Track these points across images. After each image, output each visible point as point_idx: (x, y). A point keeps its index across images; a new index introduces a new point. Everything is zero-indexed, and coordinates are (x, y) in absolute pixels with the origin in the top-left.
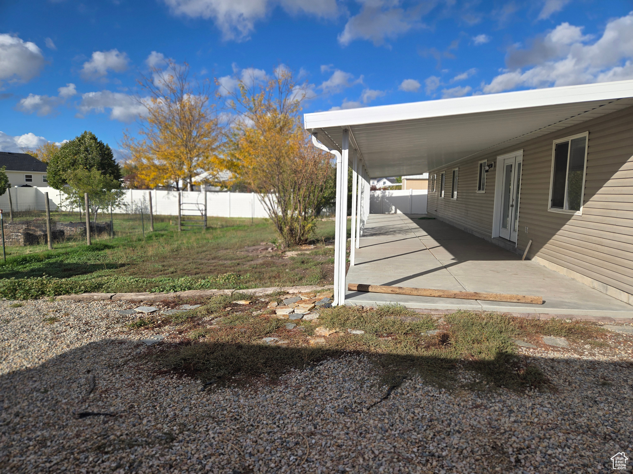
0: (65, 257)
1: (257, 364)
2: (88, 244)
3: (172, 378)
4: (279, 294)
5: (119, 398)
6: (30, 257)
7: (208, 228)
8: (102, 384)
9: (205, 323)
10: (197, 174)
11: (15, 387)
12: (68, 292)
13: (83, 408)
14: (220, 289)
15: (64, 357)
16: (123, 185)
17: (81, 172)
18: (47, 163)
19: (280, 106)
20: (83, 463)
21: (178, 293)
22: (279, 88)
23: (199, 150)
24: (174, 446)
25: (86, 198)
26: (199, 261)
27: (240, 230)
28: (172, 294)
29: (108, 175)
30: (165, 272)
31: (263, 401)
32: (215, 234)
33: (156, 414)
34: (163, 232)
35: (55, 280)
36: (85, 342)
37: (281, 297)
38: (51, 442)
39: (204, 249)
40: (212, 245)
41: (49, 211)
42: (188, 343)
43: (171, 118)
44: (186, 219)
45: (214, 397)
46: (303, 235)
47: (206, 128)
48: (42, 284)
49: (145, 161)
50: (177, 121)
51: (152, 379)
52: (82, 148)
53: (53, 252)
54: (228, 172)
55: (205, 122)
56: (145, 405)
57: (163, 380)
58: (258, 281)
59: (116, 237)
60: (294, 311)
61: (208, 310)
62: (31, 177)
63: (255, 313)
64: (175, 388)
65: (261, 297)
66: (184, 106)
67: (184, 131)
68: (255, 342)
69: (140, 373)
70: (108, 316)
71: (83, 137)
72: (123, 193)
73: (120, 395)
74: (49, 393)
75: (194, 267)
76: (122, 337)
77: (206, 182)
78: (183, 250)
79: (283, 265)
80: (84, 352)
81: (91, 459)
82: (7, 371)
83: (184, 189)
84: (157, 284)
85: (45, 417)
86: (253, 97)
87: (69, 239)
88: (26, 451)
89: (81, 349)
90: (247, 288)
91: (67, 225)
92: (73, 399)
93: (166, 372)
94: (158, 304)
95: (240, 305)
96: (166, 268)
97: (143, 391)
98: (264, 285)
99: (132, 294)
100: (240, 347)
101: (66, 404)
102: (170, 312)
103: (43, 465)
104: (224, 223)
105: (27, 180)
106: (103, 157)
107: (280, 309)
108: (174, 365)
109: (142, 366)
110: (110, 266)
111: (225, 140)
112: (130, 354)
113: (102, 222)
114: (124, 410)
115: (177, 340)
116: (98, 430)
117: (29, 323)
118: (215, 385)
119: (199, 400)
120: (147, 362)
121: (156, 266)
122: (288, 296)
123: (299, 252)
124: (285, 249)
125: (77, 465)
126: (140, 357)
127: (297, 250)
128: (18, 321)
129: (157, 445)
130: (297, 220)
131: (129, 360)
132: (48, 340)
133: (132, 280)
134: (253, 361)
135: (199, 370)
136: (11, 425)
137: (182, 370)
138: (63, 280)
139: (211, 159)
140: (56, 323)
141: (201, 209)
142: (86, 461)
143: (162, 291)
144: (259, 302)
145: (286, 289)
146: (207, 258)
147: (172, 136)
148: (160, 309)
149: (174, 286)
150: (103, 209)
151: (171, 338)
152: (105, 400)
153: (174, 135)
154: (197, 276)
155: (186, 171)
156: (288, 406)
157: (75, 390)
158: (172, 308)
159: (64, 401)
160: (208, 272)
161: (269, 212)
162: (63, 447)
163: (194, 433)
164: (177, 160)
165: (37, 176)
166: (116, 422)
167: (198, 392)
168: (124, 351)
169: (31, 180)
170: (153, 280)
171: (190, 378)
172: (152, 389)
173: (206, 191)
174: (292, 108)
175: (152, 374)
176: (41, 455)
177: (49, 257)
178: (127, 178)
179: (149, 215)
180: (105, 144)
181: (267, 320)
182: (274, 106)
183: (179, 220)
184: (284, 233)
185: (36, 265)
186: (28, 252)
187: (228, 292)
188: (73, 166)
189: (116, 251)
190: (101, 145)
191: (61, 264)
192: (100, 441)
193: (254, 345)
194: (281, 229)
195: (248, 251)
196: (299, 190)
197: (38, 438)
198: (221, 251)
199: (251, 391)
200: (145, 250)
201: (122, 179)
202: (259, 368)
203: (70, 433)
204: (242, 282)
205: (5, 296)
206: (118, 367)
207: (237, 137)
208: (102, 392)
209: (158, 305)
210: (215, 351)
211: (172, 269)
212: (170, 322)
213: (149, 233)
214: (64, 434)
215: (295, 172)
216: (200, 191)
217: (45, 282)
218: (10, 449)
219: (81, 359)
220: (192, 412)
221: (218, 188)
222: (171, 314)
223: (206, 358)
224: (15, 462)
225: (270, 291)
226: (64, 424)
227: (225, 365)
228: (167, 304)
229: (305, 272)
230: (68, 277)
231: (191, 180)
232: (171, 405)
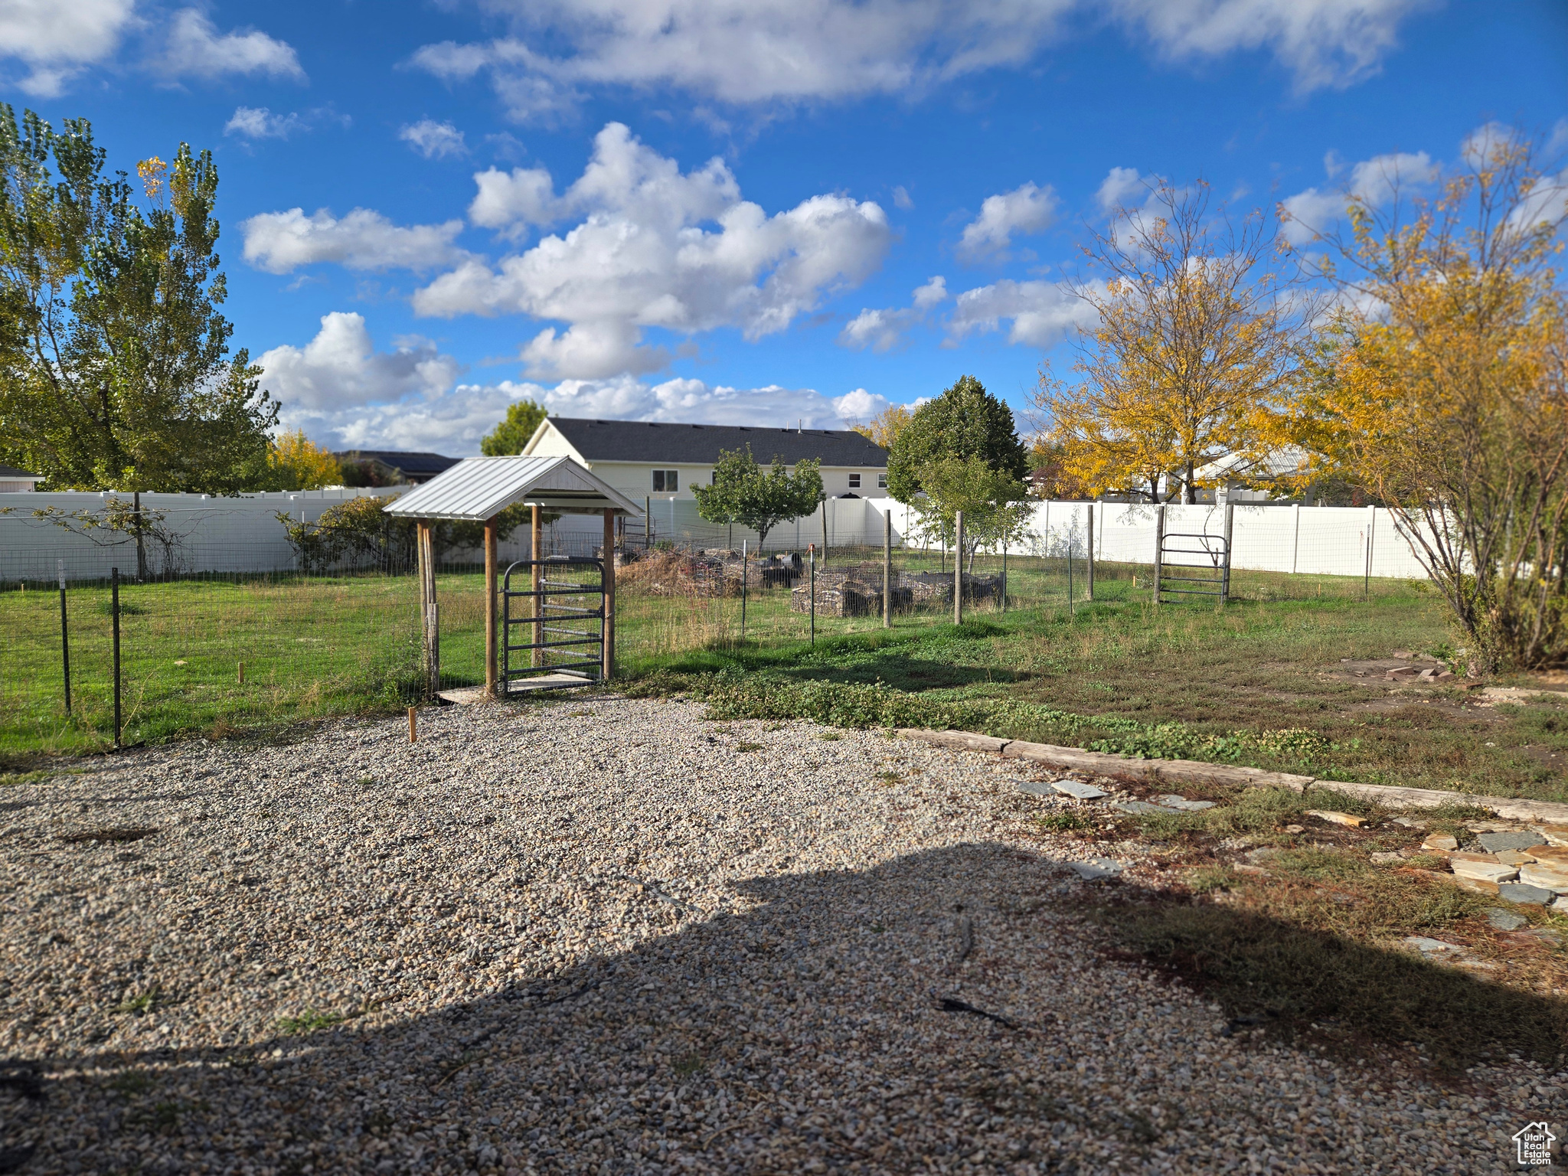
0: (912, 646)
1: (1390, 1008)
2: (957, 622)
3: (1144, 978)
4: (1464, 813)
5: (1023, 990)
6: (853, 641)
7: (1231, 601)
8: (987, 945)
9: (1226, 853)
10: (1209, 459)
11: (827, 905)
12: (918, 724)
13: (950, 987)
14: (1270, 770)
15: (913, 864)
16: (1030, 491)
17: (949, 465)
18: (888, 449)
19: (1483, 249)
20: (951, 1115)
21: (1155, 763)
22: (1483, 196)
23: (1218, 396)
24: (1155, 1156)
25: (958, 522)
26: (1208, 685)
27: (1327, 611)
28: (1139, 763)
29: (1002, 470)
30: (1122, 703)
31: (1410, 1122)
32: (1250, 617)
33: (1106, 1056)
34: (1115, 605)
35: (897, 694)
36: (952, 839)
37: (1469, 823)
38: (891, 1043)
39: (1222, 655)
40: (1242, 646)
41: (890, 548)
42: (1184, 897)
43: (1152, 324)
44: (1172, 575)
45: (1259, 1063)
46: (1550, 639)
47: (1241, 337)
48: (875, 699)
49: (1081, 434)
50: (1166, 329)
51: (1097, 967)
52: (954, 414)
53: (893, 634)
54: (1296, 450)
55: (1240, 323)
56: (1080, 1026)
57: (1124, 978)
58: (1388, 764)
59: (1011, 610)
60: (1517, 877)
61: (1235, 821)
62: (858, 477)
63: (1379, 857)
64: (1153, 1005)
65: (1399, 812)
66: (1187, 292)
67: (1181, 352)
68: (1382, 941)
69: (1068, 944)
70: (995, 790)
71: (958, 388)
72: (1030, 511)
73: (1025, 982)
74: (886, 934)
75: (1196, 700)
76: (1026, 845)
77: (1232, 479)
78: (1166, 652)
79: (1474, 727)
80: (950, 861)
81: (966, 1113)
82: (815, 867)
83: (1172, 498)
84: (1103, 732)
85: (879, 985)
86: (1392, 236)
87: (921, 609)
88: (846, 1048)
89: (944, 852)
90: (1354, 779)
91: (918, 579)
92: (929, 962)
93: (1128, 958)
94: (1105, 780)
95: (1331, 824)
96: (1123, 694)
97: (1076, 991)
98: (1410, 780)
99: (1048, 747)
100: (1333, 944)
101: (918, 968)
102: (1136, 808)
103: (875, 1089)
104: (1277, 589)
105: (852, 485)
106: (995, 429)
107: (1465, 861)
108: (1150, 946)
109: (1071, 927)
110: (1001, 676)
111: (1293, 364)
112: (1044, 889)
113: (984, 573)
114: (1035, 1023)
115: (1155, 884)
116: (980, 1050)
117: (850, 778)
118: (1262, 1031)
119: (1218, 1057)
120: (1083, 921)
121: (1099, 687)
122: (1497, 827)
123: (1536, 693)
124: (1481, 679)
125: (938, 1115)
126: (1065, 903)
127: (1527, 685)
128: (833, 770)
129: (1113, 1137)
130: (1531, 590)
131: (1043, 904)
132: (884, 819)
133: (1046, 714)
134: (1377, 997)
135: (1215, 977)
136: (821, 982)
137: (1171, 965)
138: (911, 695)
139: (1250, 417)
140: (898, 787)
141: (1213, 550)
142: (956, 1112)
143: (1116, 752)
144: (1392, 828)
145: (1488, 803)
146: (1228, 679)
147: (1152, 366)
148: (1110, 794)
149: (1145, 744)
150: (986, 545)
151: (1140, 874)
152: (993, 984)
153: (1156, 364)
154: (1204, 725)
155: (1181, 452)
156: (1500, 1165)
157: (935, 941)
158: (1141, 797)
159: (914, 961)
160: (1234, 719)
161: (1429, 565)
162: (912, 1063)
163: (1208, 1143)
164: (1158, 426)
165: (869, 476)
166: (1018, 1045)
167: (1214, 1035)
168: (1032, 881)
169: (857, 485)
170: (1094, 719)
171: (1190, 990)
172: (1096, 991)
173: (1231, 503)
174: (1524, 249)
175: (1096, 954)
176: (872, 1066)
177: (885, 643)
178: (1039, 476)
179: (1084, 562)
180: (999, 402)
181: (1423, 886)
182: (1461, 253)
183: (1157, 575)
184: (1479, 629)
185: (863, 659)
186: (849, 630)
187: (1295, 782)
188: (934, 452)
189: (1011, 641)
190: (991, 402)
191: (904, 661)
192: (985, 1078)
193: (1378, 951)
194: (1470, 618)
195: (1352, 673)
196: (1544, 498)
197: (866, 1028)
198: (1270, 665)
199: (1370, 1081)
200: (1075, 644)
201: (1028, 478)
202: (1397, 1023)
203: (926, 1039)
204: (1337, 760)
205: (813, 715)
206: (1019, 914)
207: (1330, 354)
208: (987, 963)
209: (1106, 785)
210: (1260, 938)
211: (1137, 700)
212: (1136, 833)
213: (1082, 604)
214: (914, 1034)
215: (1533, 443)
216: (1214, 503)
217: (879, 695)
218: (820, 1033)
219: (944, 876)
220: (1201, 1084)
221: (1261, 495)
222: (1138, 813)
223: (1234, 951)
224: (827, 1064)
225: (1431, 799)
226: (914, 1012)
227: (1291, 985)
228: (1127, 784)
229: (1559, 759)
230: (919, 691)
231: (1190, 476)
232: (1144, 1048)
